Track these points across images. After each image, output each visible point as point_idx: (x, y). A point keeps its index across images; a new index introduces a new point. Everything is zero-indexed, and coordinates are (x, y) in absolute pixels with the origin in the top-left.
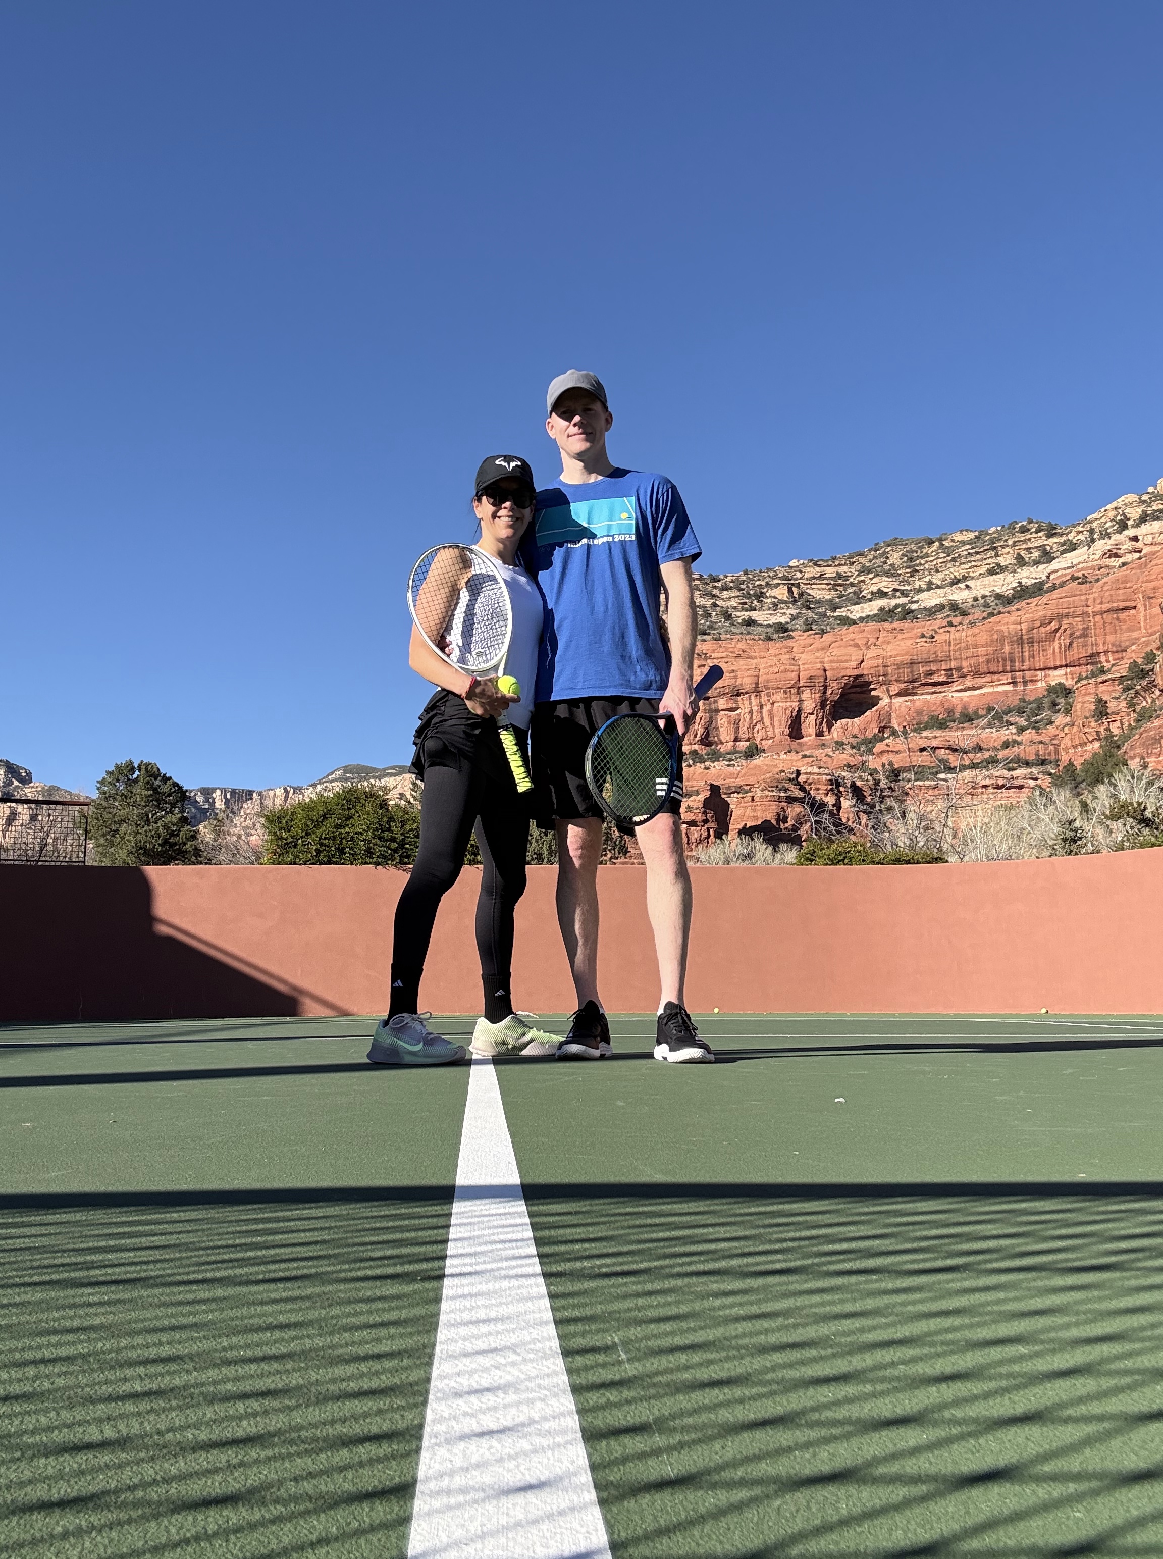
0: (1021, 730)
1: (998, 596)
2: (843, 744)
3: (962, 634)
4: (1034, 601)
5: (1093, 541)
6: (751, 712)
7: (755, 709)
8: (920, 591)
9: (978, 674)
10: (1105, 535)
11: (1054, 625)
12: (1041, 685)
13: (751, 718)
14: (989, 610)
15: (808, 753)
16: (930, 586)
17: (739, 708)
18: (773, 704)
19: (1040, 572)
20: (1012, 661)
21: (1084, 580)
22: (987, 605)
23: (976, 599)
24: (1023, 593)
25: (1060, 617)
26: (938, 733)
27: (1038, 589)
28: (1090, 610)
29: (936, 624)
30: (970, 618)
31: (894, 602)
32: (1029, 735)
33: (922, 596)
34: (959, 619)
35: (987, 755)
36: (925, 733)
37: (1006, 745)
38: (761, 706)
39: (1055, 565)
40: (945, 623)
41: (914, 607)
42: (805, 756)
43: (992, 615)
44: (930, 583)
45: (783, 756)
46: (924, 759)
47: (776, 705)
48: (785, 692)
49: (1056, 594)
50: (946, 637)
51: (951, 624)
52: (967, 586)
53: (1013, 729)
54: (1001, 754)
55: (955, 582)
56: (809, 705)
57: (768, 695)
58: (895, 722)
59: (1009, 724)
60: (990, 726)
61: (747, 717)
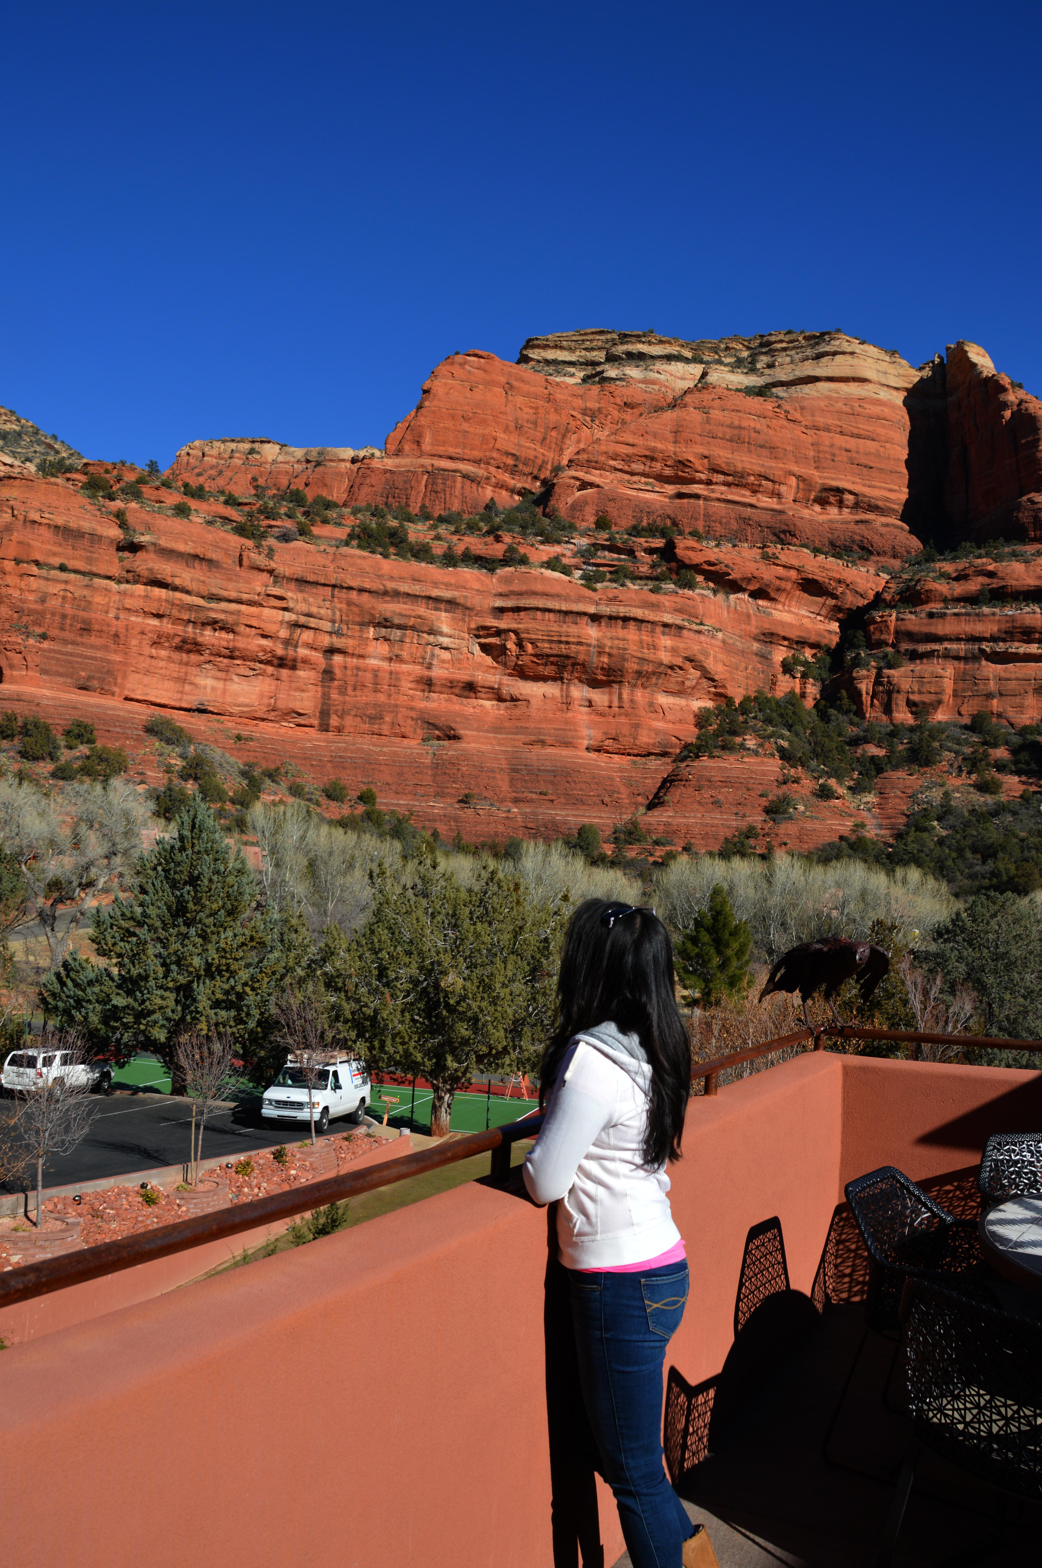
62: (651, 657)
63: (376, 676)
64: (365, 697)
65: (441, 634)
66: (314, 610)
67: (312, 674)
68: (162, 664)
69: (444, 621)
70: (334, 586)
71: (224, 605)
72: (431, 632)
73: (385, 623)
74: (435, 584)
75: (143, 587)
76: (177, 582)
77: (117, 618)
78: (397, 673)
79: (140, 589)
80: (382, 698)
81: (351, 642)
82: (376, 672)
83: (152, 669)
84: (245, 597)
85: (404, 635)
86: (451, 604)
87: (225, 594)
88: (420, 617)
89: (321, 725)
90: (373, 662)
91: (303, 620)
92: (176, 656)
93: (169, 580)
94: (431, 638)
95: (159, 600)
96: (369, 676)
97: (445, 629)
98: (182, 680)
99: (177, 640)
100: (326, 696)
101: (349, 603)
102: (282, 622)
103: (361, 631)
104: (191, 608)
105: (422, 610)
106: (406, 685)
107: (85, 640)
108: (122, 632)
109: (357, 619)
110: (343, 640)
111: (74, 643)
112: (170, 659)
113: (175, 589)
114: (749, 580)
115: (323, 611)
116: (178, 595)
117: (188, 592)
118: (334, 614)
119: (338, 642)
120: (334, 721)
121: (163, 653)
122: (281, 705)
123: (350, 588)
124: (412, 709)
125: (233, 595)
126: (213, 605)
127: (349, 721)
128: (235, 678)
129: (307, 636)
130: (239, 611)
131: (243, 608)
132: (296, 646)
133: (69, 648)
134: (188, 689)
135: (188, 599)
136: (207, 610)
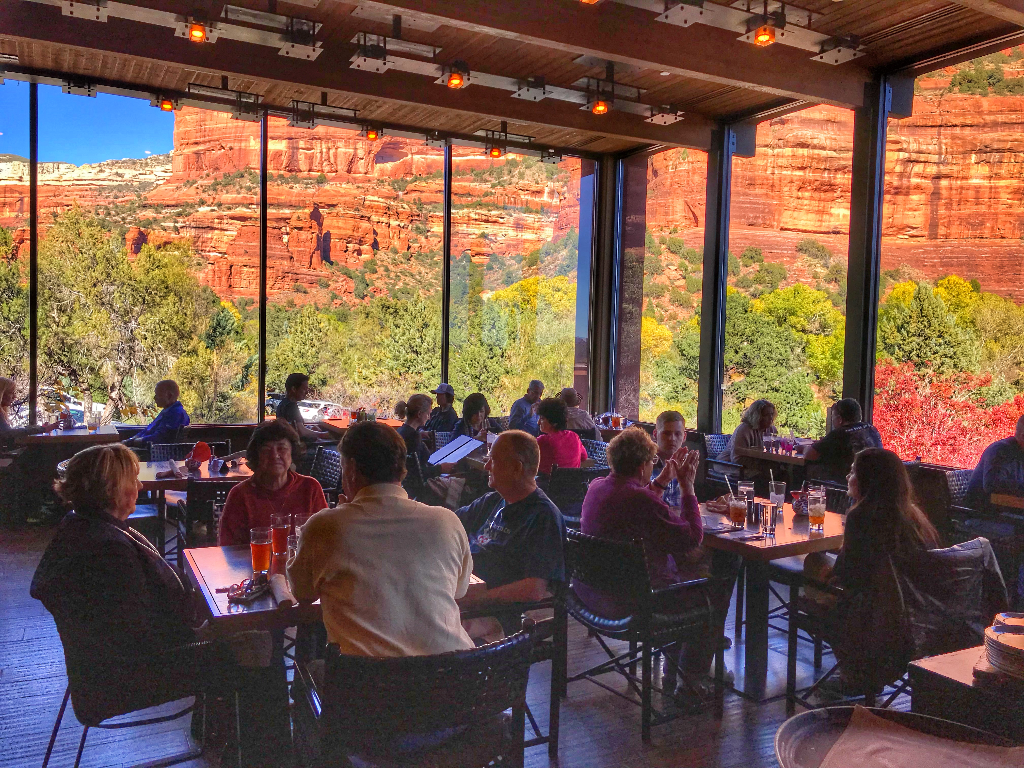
0: (493, 186)
2: (382, 182)
6: (321, 152)
7: (324, 150)
13: (321, 156)
15: (361, 185)
17: (313, 149)
18: (337, 149)
32: (499, 189)
35: (475, 199)
36: (437, 181)
37: (486, 195)
38: (329, 149)
42: (358, 187)
45: (344, 186)
46: (438, 198)
47: (339, 150)
48: (346, 142)
53: (489, 185)
54: (484, 200)
56: (361, 153)
57: (334, 142)
58: (414, 171)
59: (486, 181)
60: (475, 181)
61: (319, 155)
63: (978, 192)
64: (968, 210)
66: (924, 147)
67: (923, 197)
68: (806, 202)
70: (940, 126)
73: (986, 149)
75: (790, 149)
76: (816, 142)
77: (773, 174)
78: (996, 188)
79: (788, 151)
80: (983, 209)
81: (955, 168)
82: (977, 189)
83: (799, 206)
85: (1002, 157)
88: (1016, 140)
89: (930, 235)
90: (974, 181)
91: (914, 156)
92: (816, 195)
93: (810, 141)
95: (803, 156)
96: (971, 193)
98: (821, 212)
99: (817, 184)
100: (934, 212)
101: (953, 138)
102: (897, 161)
103: (964, 158)
104: (826, 159)
106: (1004, 196)
107: (751, 192)
108: (777, 182)
109: (961, 149)
110: (949, 167)
112: (812, 198)
113: (815, 147)
115: (930, 148)
116: (816, 151)
117: (824, 148)
118: (940, 148)
119: (944, 169)
120: (942, 231)
121: (807, 194)
122: (897, 222)
123: (955, 126)
124: (1010, 214)
127: (954, 230)
129: (918, 168)
132: (909, 177)
133: (741, 198)
134: (826, 217)
135: (823, 153)
136: (839, 159)
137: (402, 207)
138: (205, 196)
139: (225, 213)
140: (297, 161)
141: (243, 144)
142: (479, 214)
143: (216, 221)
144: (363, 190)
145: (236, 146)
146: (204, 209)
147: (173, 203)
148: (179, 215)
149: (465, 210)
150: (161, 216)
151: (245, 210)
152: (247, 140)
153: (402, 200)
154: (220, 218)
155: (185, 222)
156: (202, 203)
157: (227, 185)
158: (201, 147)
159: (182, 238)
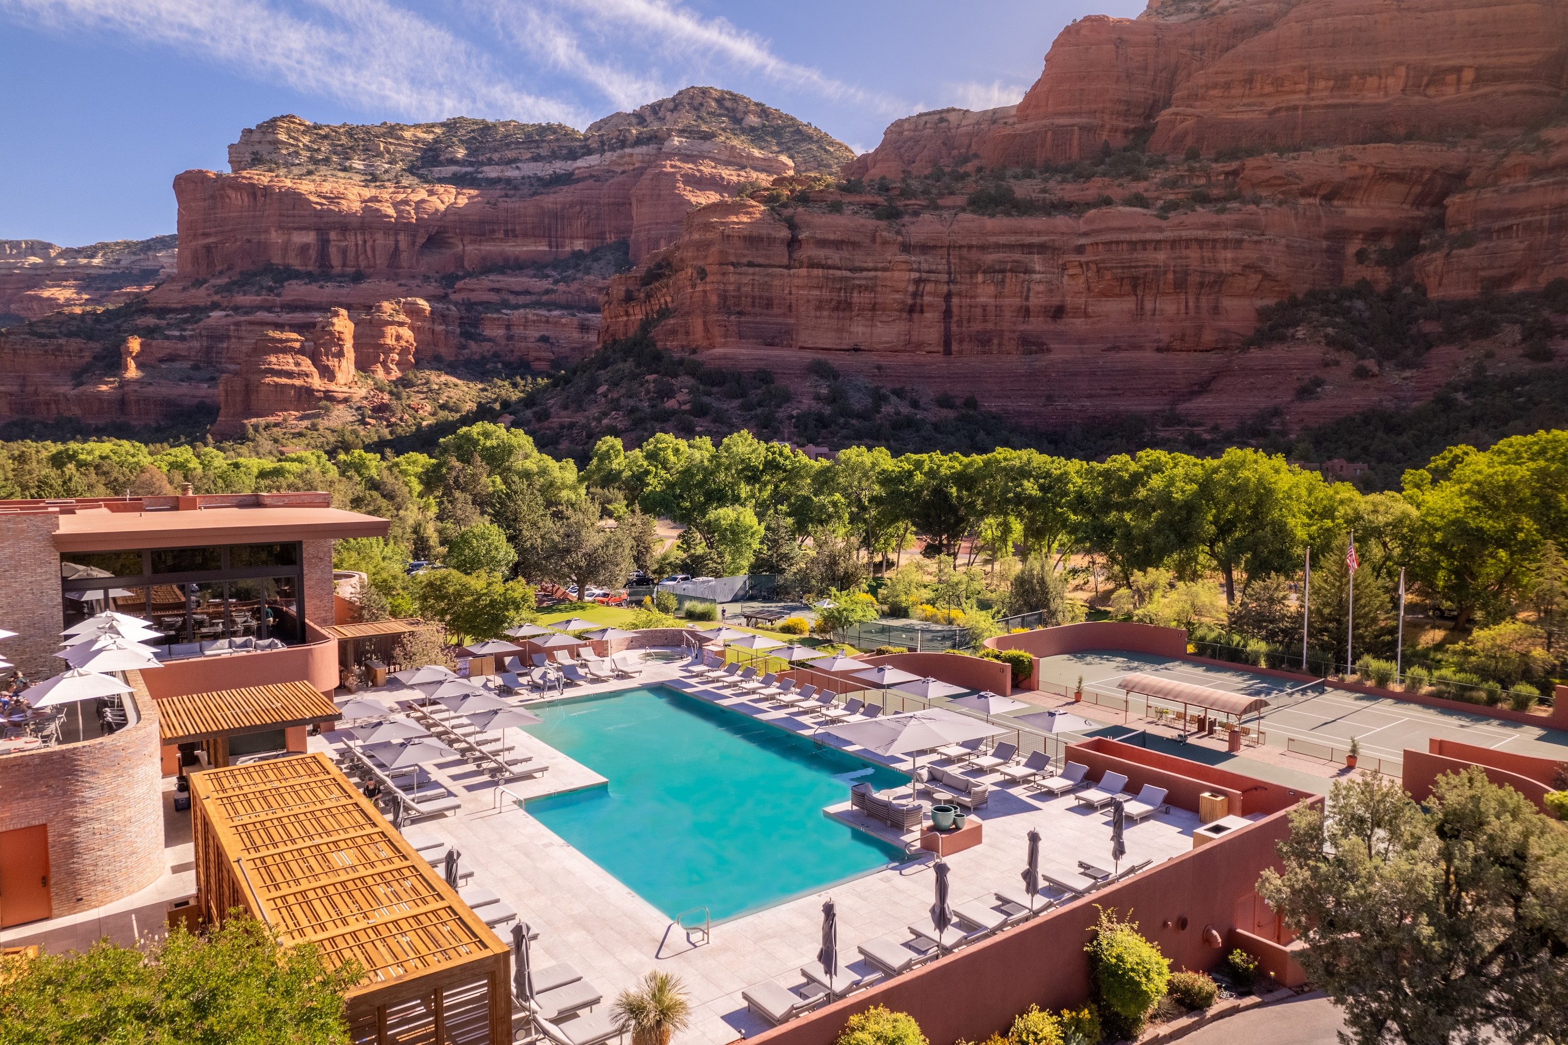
0: (556, 282)
1: (540, 179)
2: (429, 278)
3: (514, 204)
4: (565, 188)
5: (604, 151)
6: (357, 245)
7: (360, 242)
8: (482, 164)
9: (525, 235)
10: (612, 149)
11: (578, 208)
12: (568, 249)
13: (356, 249)
14: (533, 189)
15: (403, 282)
16: (490, 162)
17: (346, 240)
18: (374, 240)
19: (569, 165)
20: (550, 230)
21: (597, 179)
22: (532, 185)
23: (523, 178)
24: (557, 180)
25: (582, 203)
26: (500, 278)
27: (566, 179)
28: (601, 201)
29: (498, 193)
30: (520, 192)
31: (465, 169)
32: (561, 287)
33: (485, 168)
34: (512, 192)
35: (534, 298)
36: (491, 277)
37: (547, 292)
38: (365, 241)
39: (580, 163)
40: (503, 193)
41: (480, 176)
42: (400, 285)
43: (535, 194)
44: (490, 159)
45: (384, 283)
46: (493, 297)
47: (377, 242)
49: (580, 185)
50: (504, 205)
51: (506, 196)
52: (517, 168)
53: (551, 280)
54: (545, 298)
55: (510, 162)
56: (403, 245)
57: (371, 233)
58: (466, 265)
59: (547, 276)
60: (535, 276)
61: (353, 248)
62: (1213, 269)
63: (985, 310)
64: (977, 327)
65: (1035, 272)
66: (934, 267)
67: (936, 315)
68: (825, 321)
69: (1037, 262)
70: (949, 247)
71: (865, 274)
72: (1027, 271)
73: (989, 270)
74: (1031, 233)
75: (805, 270)
76: (830, 262)
77: (790, 294)
78: (1001, 306)
79: (803, 271)
80: (990, 326)
81: (964, 287)
82: (984, 307)
83: (818, 325)
84: (880, 265)
85: (1005, 277)
86: (1042, 248)
87: (865, 265)
88: (1016, 261)
89: (944, 351)
90: (982, 300)
91: (924, 275)
92: (835, 314)
93: (823, 262)
94: (1027, 276)
95: (818, 277)
96: (979, 311)
97: (1037, 268)
98: (840, 330)
99: (834, 303)
100: (947, 330)
101: (961, 258)
102: (909, 281)
103: (971, 277)
104: (841, 279)
105: (1017, 256)
106: (1008, 315)
107: (770, 311)
108: (794, 302)
109: (968, 269)
110: (958, 286)
111: (761, 315)
112: (830, 317)
113: (829, 267)
114: (1319, 186)
115: (940, 267)
116: (831, 271)
117: (839, 269)
118: (950, 268)
119: (954, 288)
120: (955, 347)
121: (825, 313)
122: (914, 339)
123: (961, 247)
124: (1014, 332)
125: (871, 265)
126: (858, 275)
127: (966, 346)
128: (879, 324)
129: (929, 287)
130: (876, 277)
131: (879, 273)
132: (922, 296)
133: (758, 319)
134: (846, 335)
135: (838, 273)
136: (854, 279)
137: (448, 309)
138: (216, 298)
139: (243, 319)
140: (328, 255)
141: (263, 237)
142: (537, 315)
143: (232, 327)
144: (405, 288)
145: (255, 238)
146: (216, 314)
147: (180, 306)
148: (186, 321)
149: (522, 311)
150: (165, 322)
151: (266, 314)
152: (267, 231)
153: (450, 302)
154: (238, 324)
155: (193, 330)
156: (215, 306)
157: (244, 285)
158: (210, 240)
159: (191, 348)
